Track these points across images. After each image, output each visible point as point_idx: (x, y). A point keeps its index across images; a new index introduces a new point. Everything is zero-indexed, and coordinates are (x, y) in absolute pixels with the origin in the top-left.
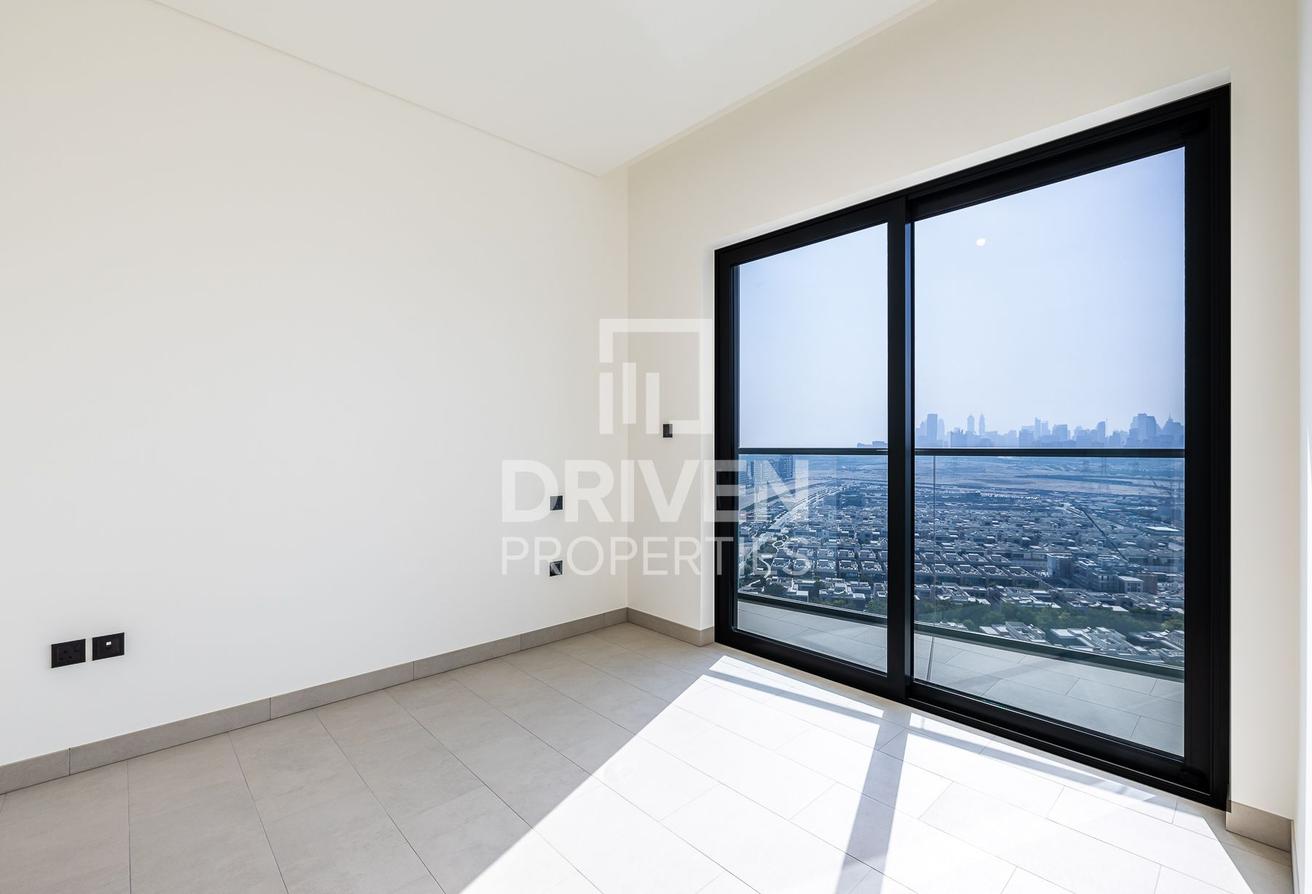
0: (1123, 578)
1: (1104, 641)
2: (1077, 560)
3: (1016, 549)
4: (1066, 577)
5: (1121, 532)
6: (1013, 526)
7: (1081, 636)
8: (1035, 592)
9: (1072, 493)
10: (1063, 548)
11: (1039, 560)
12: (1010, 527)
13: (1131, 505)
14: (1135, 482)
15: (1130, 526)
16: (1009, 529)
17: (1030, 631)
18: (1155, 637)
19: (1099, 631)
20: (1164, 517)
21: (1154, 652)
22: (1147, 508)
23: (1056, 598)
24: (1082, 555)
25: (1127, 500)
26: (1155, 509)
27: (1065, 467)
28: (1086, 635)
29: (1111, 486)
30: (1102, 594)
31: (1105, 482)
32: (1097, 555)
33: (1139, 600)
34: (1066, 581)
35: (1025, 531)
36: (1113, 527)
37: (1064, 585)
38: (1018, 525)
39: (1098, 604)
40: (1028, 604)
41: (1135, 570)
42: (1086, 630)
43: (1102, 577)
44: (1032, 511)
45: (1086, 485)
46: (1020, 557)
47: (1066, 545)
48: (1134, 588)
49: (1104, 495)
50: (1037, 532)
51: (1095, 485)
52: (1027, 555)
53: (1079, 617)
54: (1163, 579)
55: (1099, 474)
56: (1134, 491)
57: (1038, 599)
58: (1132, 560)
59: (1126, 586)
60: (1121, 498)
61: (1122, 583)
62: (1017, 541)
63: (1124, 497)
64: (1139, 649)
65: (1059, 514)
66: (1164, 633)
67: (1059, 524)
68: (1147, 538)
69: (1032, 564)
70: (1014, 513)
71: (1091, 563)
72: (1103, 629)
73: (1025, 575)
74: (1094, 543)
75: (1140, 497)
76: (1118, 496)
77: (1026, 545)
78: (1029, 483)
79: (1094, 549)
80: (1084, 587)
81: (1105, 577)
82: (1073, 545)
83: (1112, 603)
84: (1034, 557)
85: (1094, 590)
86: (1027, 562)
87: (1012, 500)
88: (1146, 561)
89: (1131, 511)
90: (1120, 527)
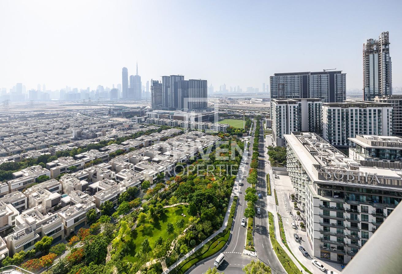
0: (97, 133)
1: (93, 154)
2: (83, 131)
3: (61, 131)
4: (79, 137)
5: (95, 120)
6: (59, 123)
7: (85, 154)
8: (68, 144)
9: (80, 110)
10: (77, 128)
11: (69, 133)
12: (58, 124)
13: (98, 111)
14: (99, 104)
15: (98, 117)
16: (57, 125)
17: (68, 159)
18: (106, 148)
19: (91, 151)
20: (106, 114)
21: (107, 152)
22: (102, 112)
23: (76, 145)
24: (84, 129)
25: (96, 110)
26: (104, 112)
27: (77, 101)
28: (87, 154)
29: (92, 106)
30: (91, 139)
31: (89, 105)
32: (89, 128)
33: (102, 139)
34: (79, 138)
35: (64, 124)
36: (93, 119)
37: (79, 140)
38: (61, 123)
39: (90, 143)
40: (66, 149)
41: (100, 130)
42: (87, 152)
43: (91, 135)
44: (66, 117)
45: (84, 107)
46: (62, 134)
47: (79, 127)
48: (100, 136)
49: (90, 109)
50: (68, 124)
51: (87, 107)
52: (65, 133)
53: (84, 149)
54: (107, 131)
55: (88, 103)
56: (98, 107)
57: (70, 146)
58: (99, 127)
59: (98, 135)
60: (95, 110)
61: (96, 135)
62: (61, 129)
63: (96, 109)
64: (103, 153)
65: (76, 117)
66: (109, 146)
67: (76, 120)
68: (103, 120)
69: (67, 135)
70: (59, 119)
71: (87, 131)
72: (92, 150)
73: (65, 139)
74: (88, 124)
75: (100, 109)
76: (94, 109)
77: (64, 129)
78: (64, 108)
79: (88, 126)
80: (85, 139)
81: (92, 134)
82: (81, 126)
83: (94, 141)
84: (68, 133)
85: (88, 139)
86: (65, 135)
87: (58, 114)
88: (103, 127)
89: (98, 113)
90: (95, 118)
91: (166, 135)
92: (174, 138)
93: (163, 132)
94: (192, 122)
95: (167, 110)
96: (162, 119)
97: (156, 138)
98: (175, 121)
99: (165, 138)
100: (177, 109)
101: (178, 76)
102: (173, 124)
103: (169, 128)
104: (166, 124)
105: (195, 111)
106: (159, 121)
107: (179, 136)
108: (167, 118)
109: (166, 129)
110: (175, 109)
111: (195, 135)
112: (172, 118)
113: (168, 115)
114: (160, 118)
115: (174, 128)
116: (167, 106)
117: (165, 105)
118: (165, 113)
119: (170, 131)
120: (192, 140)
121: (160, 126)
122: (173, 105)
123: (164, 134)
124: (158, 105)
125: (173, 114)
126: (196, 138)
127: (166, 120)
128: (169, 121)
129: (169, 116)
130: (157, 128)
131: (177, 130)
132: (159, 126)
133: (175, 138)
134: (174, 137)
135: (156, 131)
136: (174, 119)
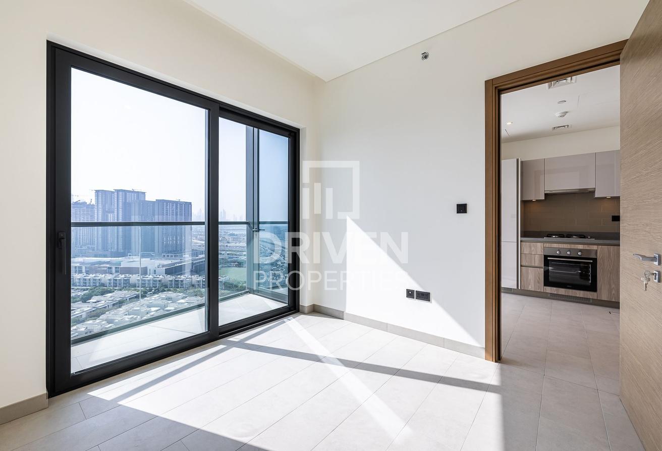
91: (99, 305)
92: (120, 309)
93: (95, 301)
94: (161, 277)
95: (105, 256)
96: (94, 275)
97: (77, 313)
98: (123, 276)
99: (99, 311)
100: (129, 254)
101: (133, 192)
102: (118, 282)
103: (110, 292)
104: (103, 285)
105: (168, 256)
106: (85, 280)
107: (131, 305)
108: (105, 272)
109: (103, 293)
110: (123, 255)
111: (166, 299)
112: (116, 272)
113: (108, 266)
114: (88, 272)
115: (121, 290)
116: (105, 248)
117: (100, 247)
118: (100, 263)
119: (111, 297)
120: (159, 308)
121: (87, 289)
122: (121, 247)
123: (97, 303)
124: (84, 248)
125: (120, 264)
126: (168, 303)
127: (103, 276)
128: (109, 277)
129: (110, 268)
130: (79, 293)
131: (126, 294)
132: (84, 290)
133: (124, 308)
134: (120, 307)
135: (78, 299)
136: (122, 274)
